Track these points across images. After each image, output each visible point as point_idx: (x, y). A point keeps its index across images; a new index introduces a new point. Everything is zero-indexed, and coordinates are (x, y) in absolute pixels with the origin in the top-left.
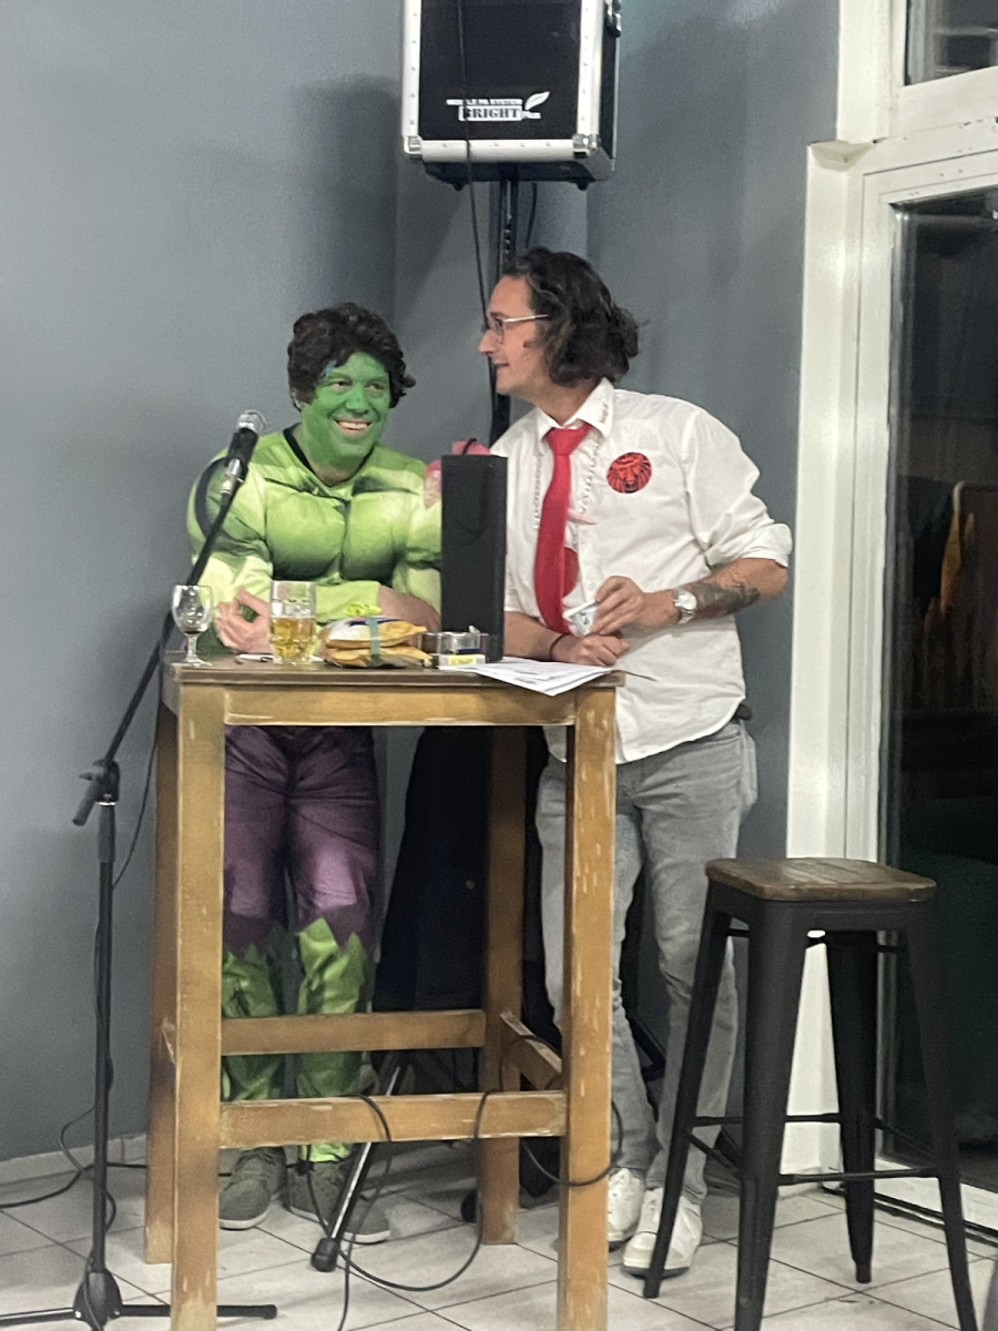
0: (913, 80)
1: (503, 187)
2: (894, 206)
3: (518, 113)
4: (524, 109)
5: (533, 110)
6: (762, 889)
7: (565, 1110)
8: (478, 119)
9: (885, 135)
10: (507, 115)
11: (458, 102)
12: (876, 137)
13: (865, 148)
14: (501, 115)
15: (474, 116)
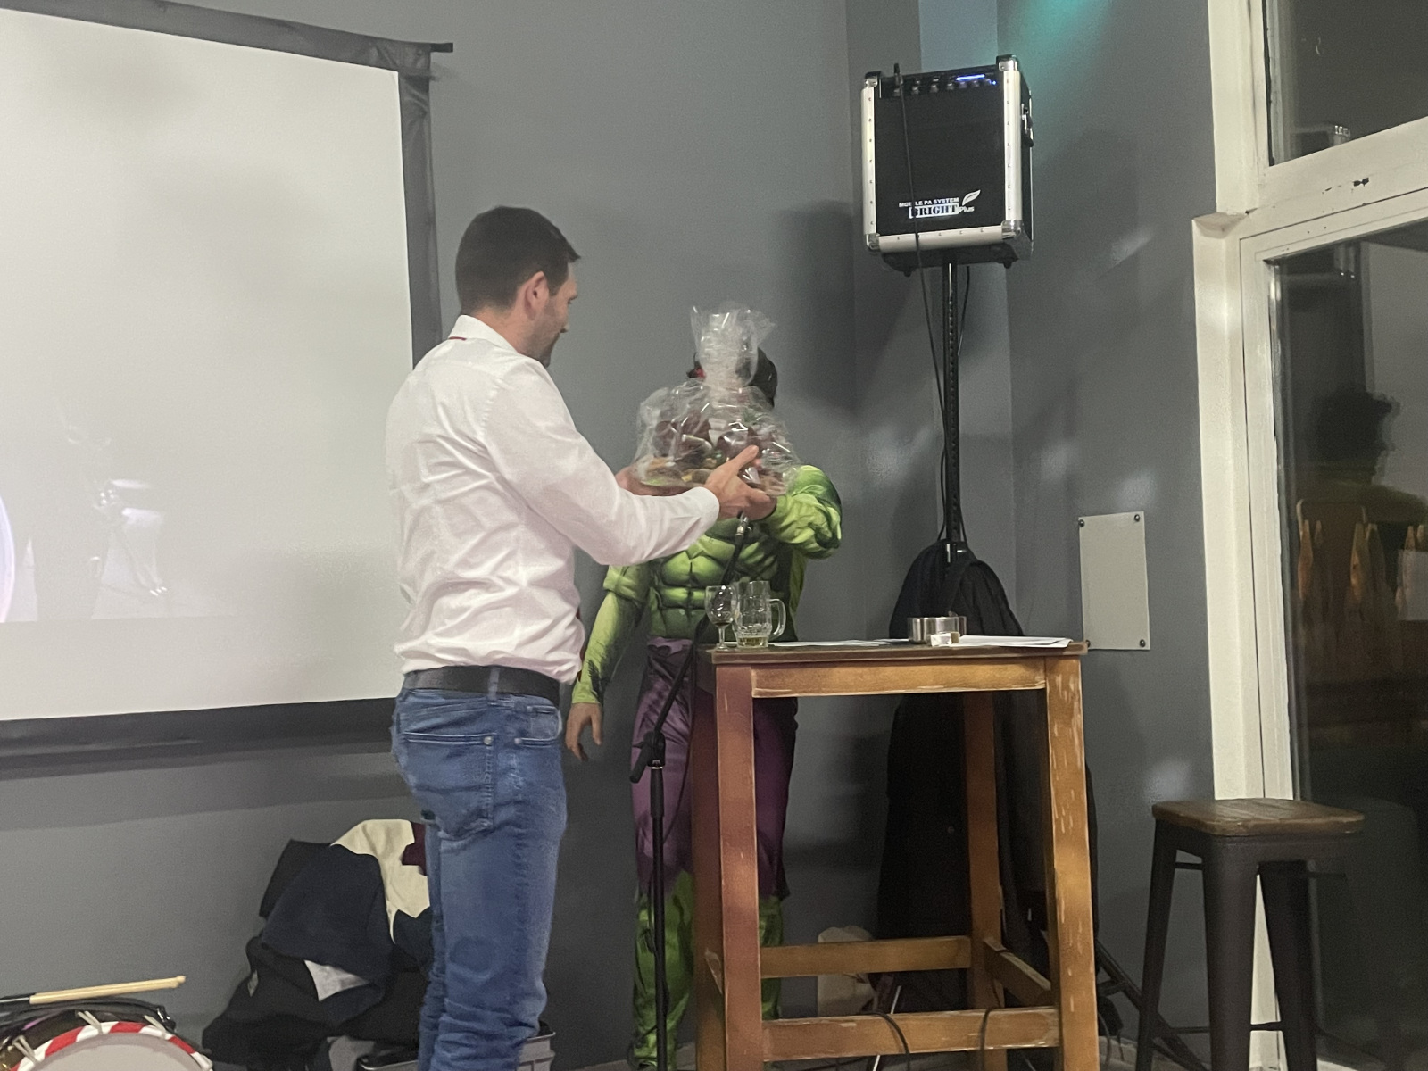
0: (1277, 161)
1: (945, 271)
2: (1267, 262)
3: (956, 209)
4: (960, 205)
5: (968, 205)
7: (1057, 1023)
8: (924, 216)
9: (1257, 206)
10: (947, 212)
11: (910, 204)
12: (1248, 209)
13: (1239, 218)
14: (943, 212)
15: (921, 214)
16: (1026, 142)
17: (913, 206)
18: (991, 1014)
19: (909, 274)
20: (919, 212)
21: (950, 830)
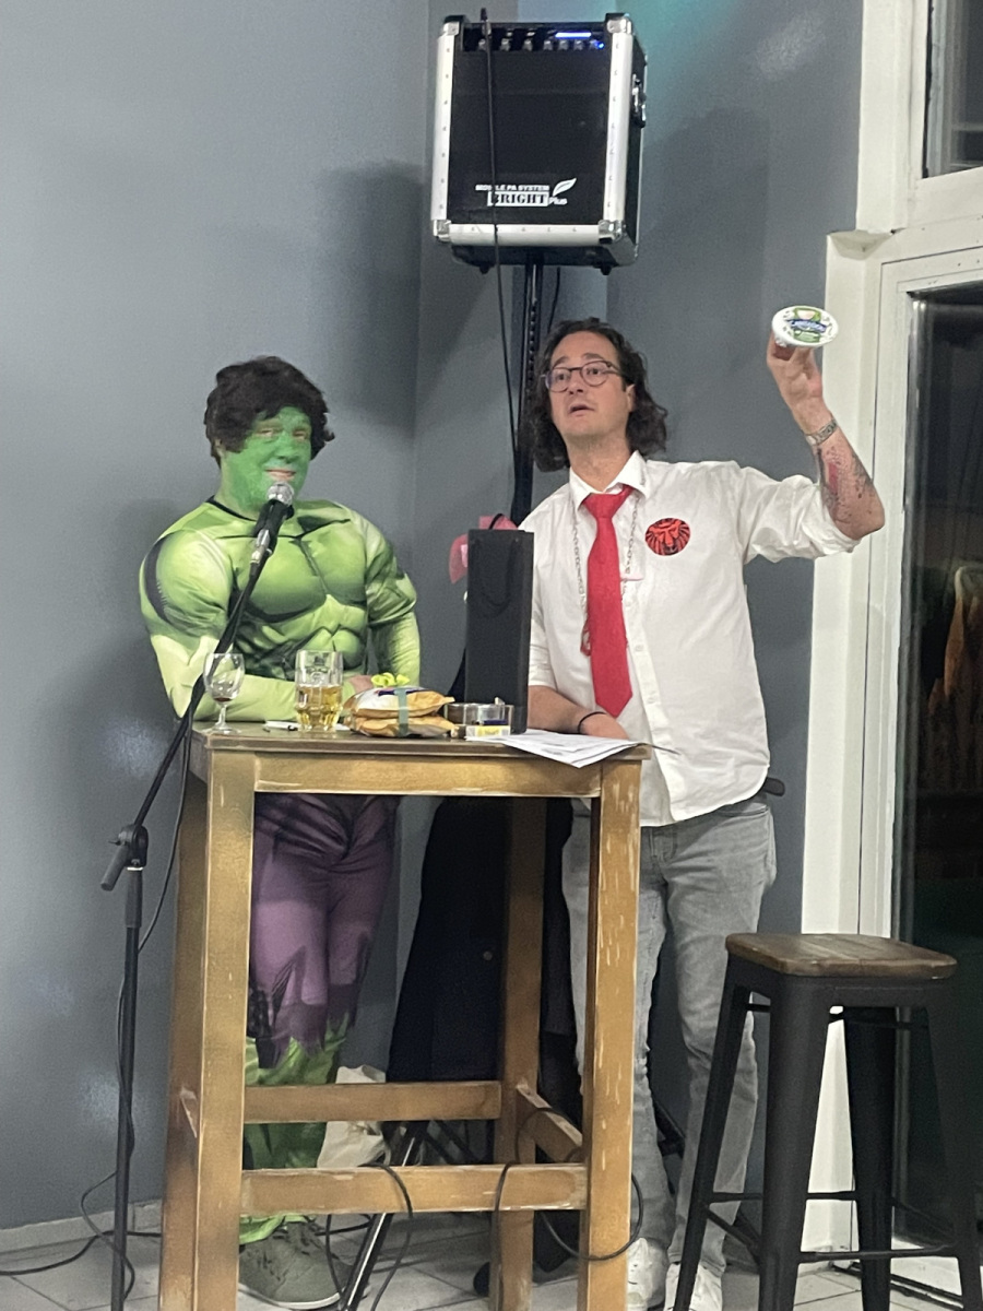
0: (930, 173)
1: (528, 272)
2: (912, 294)
3: (546, 199)
4: (551, 195)
5: (560, 196)
6: (783, 965)
7: (586, 1183)
8: (505, 204)
9: (903, 225)
10: (534, 201)
11: (488, 187)
12: (895, 228)
13: (884, 237)
14: (529, 201)
15: (502, 201)
16: (635, 122)
17: (494, 190)
18: (510, 1170)
19: (484, 270)
20: (500, 198)
21: (487, 956)
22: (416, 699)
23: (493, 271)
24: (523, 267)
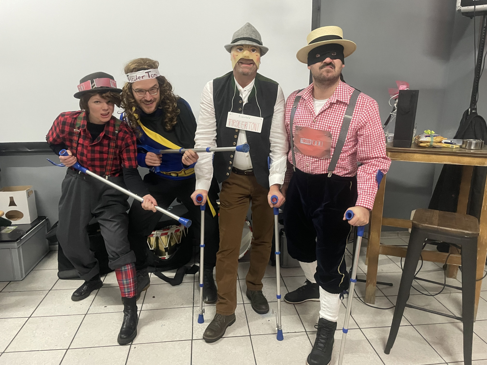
18: (450, 255)
19: (472, 18)
21: (453, 196)
22: (436, 138)
23: (473, 18)
24: (483, 16)
